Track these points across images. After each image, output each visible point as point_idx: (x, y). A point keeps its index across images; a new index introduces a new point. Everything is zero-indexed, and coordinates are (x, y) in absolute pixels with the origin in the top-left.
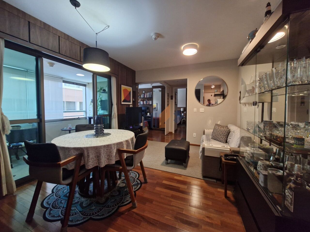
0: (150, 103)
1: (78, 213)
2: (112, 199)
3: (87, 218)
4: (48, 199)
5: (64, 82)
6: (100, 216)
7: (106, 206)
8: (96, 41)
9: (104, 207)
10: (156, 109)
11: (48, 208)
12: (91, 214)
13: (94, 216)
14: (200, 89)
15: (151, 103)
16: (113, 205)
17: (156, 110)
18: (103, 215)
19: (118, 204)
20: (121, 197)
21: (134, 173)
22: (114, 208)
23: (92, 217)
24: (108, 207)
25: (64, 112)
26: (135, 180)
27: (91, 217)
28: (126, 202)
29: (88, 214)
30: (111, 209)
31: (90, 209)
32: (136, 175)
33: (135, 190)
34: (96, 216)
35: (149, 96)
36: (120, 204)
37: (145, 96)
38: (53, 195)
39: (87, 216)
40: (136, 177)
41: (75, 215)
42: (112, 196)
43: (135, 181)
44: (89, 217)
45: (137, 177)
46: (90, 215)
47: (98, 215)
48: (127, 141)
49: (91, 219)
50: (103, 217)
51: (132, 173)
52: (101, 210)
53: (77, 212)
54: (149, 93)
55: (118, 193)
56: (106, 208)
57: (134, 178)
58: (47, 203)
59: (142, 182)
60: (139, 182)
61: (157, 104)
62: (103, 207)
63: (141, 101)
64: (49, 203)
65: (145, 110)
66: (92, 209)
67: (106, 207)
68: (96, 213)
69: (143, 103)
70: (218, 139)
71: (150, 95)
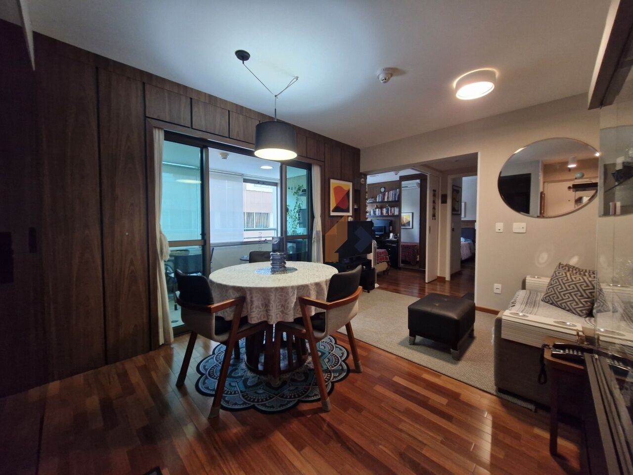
0: (396, 211)
1: (238, 393)
2: (292, 385)
3: (249, 404)
4: (206, 362)
5: (246, 181)
6: (268, 407)
7: (279, 393)
8: (275, 109)
9: (276, 395)
10: (409, 226)
11: (204, 374)
12: (256, 400)
13: (258, 405)
14: (530, 174)
15: (396, 213)
16: (290, 395)
17: (411, 227)
18: (272, 407)
19: (299, 396)
20: (307, 385)
21: (340, 349)
22: (291, 401)
23: (256, 405)
24: (282, 397)
25: (245, 230)
26: (338, 362)
27: (254, 405)
28: (313, 396)
29: (251, 398)
30: (286, 402)
31: (256, 392)
32: (343, 354)
33: (335, 380)
34: (262, 405)
35: (393, 197)
36: (303, 398)
37: (384, 199)
38: (213, 358)
39: (249, 401)
40: (341, 357)
41: (234, 394)
42: (293, 380)
43: (337, 364)
44: (252, 404)
45: (344, 358)
46: (253, 402)
47: (264, 405)
48: (318, 285)
49: (254, 407)
50: (272, 410)
51: (336, 347)
52: (271, 398)
53: (238, 391)
54: (394, 191)
55: (303, 378)
56: (279, 398)
57: (338, 358)
58: (204, 367)
59: (351, 369)
60: (345, 367)
61: (413, 213)
62: (274, 394)
63: (376, 209)
64: (206, 368)
65: (385, 227)
66: (258, 394)
67: (279, 396)
68: (262, 401)
69: (382, 213)
70: (561, 304)
71: (395, 195)
